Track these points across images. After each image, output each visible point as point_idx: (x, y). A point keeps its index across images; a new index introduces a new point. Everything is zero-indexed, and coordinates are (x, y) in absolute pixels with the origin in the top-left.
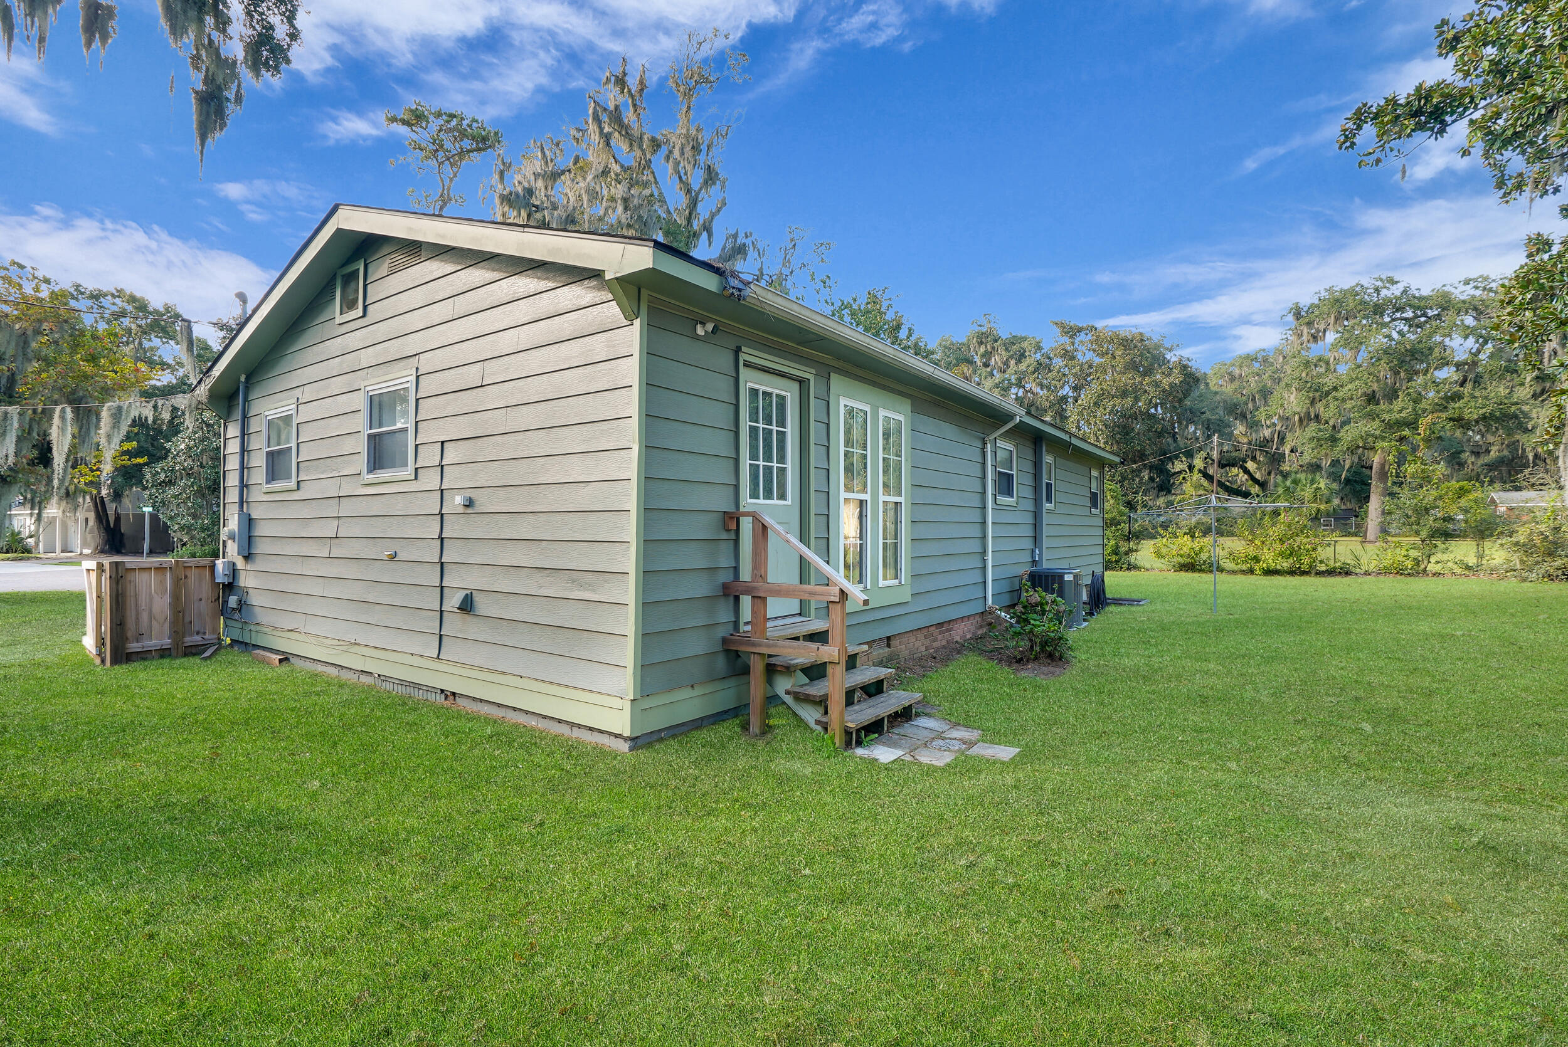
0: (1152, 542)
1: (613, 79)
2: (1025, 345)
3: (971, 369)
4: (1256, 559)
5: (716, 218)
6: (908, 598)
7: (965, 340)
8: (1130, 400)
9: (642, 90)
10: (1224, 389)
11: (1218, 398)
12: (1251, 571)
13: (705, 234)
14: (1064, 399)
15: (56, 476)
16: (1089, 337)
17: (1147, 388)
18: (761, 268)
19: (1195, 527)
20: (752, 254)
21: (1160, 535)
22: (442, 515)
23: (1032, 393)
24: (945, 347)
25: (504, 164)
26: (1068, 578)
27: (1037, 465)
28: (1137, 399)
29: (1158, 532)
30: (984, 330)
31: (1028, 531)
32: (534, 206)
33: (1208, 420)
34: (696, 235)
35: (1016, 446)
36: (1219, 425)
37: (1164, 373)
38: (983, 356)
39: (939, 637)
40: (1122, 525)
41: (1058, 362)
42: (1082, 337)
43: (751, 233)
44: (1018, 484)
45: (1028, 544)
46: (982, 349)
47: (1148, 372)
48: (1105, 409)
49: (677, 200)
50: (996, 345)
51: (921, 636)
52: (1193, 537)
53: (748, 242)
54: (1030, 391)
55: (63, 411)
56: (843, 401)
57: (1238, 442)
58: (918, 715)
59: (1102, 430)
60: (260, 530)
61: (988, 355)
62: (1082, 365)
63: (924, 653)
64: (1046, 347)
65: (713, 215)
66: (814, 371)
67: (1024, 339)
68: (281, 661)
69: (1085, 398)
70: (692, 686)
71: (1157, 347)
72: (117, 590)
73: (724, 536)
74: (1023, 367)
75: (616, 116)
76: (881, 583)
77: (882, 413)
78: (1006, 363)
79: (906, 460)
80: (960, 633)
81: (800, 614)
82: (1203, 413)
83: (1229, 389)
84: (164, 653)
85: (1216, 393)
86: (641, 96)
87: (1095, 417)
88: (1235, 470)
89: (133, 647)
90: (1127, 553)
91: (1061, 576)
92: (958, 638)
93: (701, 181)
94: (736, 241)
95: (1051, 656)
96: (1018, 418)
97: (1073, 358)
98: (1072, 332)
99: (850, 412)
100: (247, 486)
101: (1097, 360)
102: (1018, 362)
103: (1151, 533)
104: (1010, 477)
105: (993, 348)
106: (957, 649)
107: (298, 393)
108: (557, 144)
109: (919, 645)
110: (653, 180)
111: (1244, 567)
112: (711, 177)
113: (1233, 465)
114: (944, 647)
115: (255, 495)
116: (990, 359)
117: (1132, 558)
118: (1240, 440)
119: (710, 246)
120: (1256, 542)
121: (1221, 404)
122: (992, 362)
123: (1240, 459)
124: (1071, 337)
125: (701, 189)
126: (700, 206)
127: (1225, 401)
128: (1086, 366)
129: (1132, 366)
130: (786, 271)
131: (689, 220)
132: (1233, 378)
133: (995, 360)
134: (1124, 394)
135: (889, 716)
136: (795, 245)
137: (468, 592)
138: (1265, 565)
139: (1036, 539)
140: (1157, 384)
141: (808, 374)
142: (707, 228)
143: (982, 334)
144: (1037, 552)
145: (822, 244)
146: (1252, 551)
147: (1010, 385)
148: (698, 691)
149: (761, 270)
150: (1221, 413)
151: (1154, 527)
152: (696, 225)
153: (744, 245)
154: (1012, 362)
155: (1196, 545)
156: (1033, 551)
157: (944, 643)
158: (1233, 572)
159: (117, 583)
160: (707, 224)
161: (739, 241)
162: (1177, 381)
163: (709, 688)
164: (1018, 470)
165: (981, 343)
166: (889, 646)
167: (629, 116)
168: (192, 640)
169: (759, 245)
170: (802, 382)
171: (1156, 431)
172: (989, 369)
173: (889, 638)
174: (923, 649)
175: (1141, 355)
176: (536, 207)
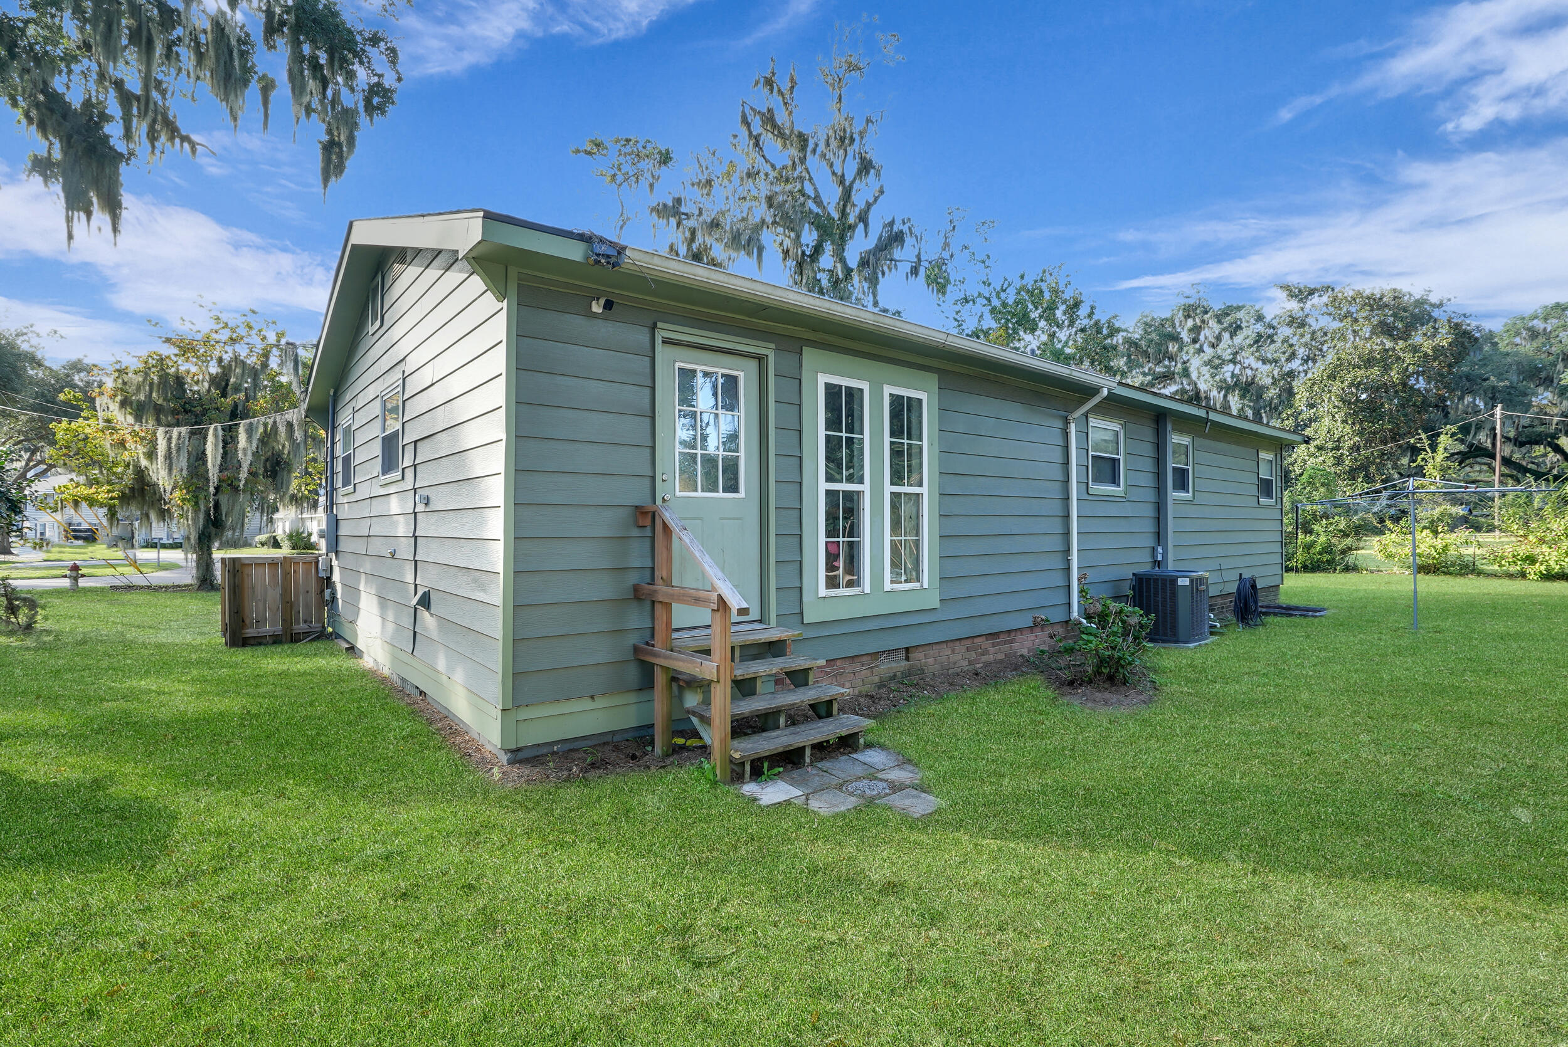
0: (1378, 538)
1: (762, 80)
2: (1239, 315)
3: (1177, 347)
4: (1531, 560)
5: (873, 208)
6: (937, 605)
7: (1168, 315)
8: (1376, 371)
9: (792, 87)
10: (1521, 349)
11: (1509, 359)
12: (1523, 575)
13: (861, 226)
14: (1291, 374)
15: (211, 484)
16: (1325, 299)
17: (1401, 354)
18: (919, 254)
19: (1439, 519)
20: (909, 241)
21: (1389, 530)
22: (415, 513)
23: (1251, 369)
24: (1146, 324)
25: (653, 176)
26: (1183, 582)
27: (1160, 447)
28: (1387, 368)
29: (1385, 526)
30: (1191, 301)
31: (1149, 526)
32: (683, 214)
33: (1494, 388)
34: (852, 228)
35: (1124, 426)
36: (1509, 394)
37: (1425, 335)
38: (1190, 330)
39: (992, 650)
40: (1336, 518)
41: (1285, 331)
42: (1315, 300)
43: (909, 220)
44: (1126, 470)
45: (1149, 541)
46: (1190, 323)
47: (1405, 335)
48: (1342, 382)
49: (831, 196)
50: (1206, 317)
51: (960, 648)
52: (1435, 532)
53: (905, 229)
54: (1249, 367)
55: (216, 429)
56: (823, 379)
57: (1546, 414)
58: (869, 746)
59: (1338, 407)
60: (343, 530)
61: (1196, 330)
62: (1314, 332)
63: (965, 669)
64: (1270, 313)
65: (869, 206)
66: (773, 346)
67: (1239, 308)
68: (347, 649)
69: (1317, 370)
70: (592, 697)
71: (1420, 303)
72: (235, 583)
73: (635, 532)
74: (1239, 339)
75: (769, 119)
76: (888, 586)
77: (888, 390)
78: (1219, 338)
79: (931, 444)
80: (1024, 646)
81: (760, 621)
82: (1487, 379)
83: (1527, 348)
84: (276, 640)
85: (1508, 354)
86: (791, 93)
87: (1330, 392)
88: (1539, 450)
89: (250, 632)
90: (1344, 552)
91: (1174, 580)
92: (1025, 652)
93: (855, 170)
94: (892, 229)
95: (1111, 679)
96: (1105, 392)
97: (1302, 325)
98: (1302, 294)
99: (832, 392)
100: (336, 489)
101: (1336, 325)
102: (1233, 334)
103: (1376, 528)
104: (1115, 462)
105: (1203, 321)
106: (1019, 666)
107: (353, 404)
108: (714, 153)
109: (960, 658)
110: (807, 176)
111: (1513, 569)
112: (866, 167)
113: (1538, 443)
114: (1001, 661)
115: (339, 499)
116: (1199, 334)
117: (1351, 559)
118: (1548, 410)
119: (866, 236)
120: (1531, 538)
121: (1514, 367)
122: (1202, 337)
123: (1547, 435)
124: (1301, 300)
125: (855, 179)
126: (855, 197)
127: (1519, 364)
128: (1319, 334)
129: (1385, 329)
130: (946, 255)
131: (844, 214)
132: (1534, 334)
133: (1207, 334)
134: (1369, 362)
135: (814, 747)
136: (954, 227)
137: (427, 590)
138: (1543, 568)
139: (1159, 536)
140: (1415, 349)
141: (767, 350)
142: (863, 218)
143: (1189, 306)
144: (1160, 550)
145: (983, 223)
146: (1523, 550)
147: (1224, 362)
148: (600, 703)
149: (918, 256)
150: (1515, 378)
151: (1382, 521)
152: (851, 219)
153: (901, 232)
154: (1226, 335)
155: (1439, 543)
156: (1154, 549)
157: (1001, 656)
158: (1495, 575)
159: (235, 576)
160: (863, 214)
161: (895, 229)
162: (1444, 343)
163: (617, 700)
164: (1126, 454)
165: (1187, 317)
166: (907, 659)
167: (781, 118)
168: (301, 627)
169: (916, 230)
170: (761, 359)
171: (1414, 405)
172: (1197, 346)
173: (907, 649)
174: (966, 663)
175: (1395, 315)
176: (686, 214)
